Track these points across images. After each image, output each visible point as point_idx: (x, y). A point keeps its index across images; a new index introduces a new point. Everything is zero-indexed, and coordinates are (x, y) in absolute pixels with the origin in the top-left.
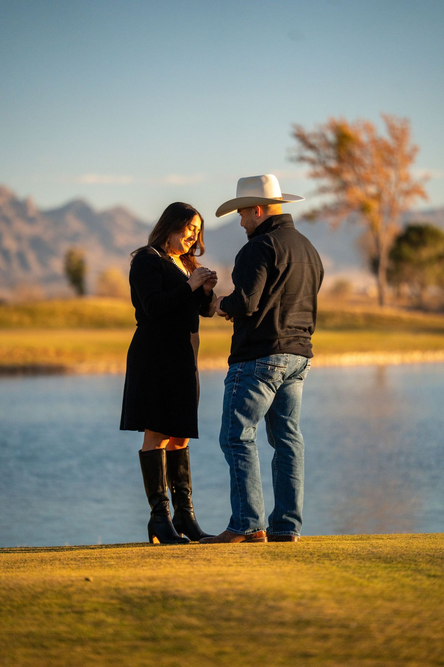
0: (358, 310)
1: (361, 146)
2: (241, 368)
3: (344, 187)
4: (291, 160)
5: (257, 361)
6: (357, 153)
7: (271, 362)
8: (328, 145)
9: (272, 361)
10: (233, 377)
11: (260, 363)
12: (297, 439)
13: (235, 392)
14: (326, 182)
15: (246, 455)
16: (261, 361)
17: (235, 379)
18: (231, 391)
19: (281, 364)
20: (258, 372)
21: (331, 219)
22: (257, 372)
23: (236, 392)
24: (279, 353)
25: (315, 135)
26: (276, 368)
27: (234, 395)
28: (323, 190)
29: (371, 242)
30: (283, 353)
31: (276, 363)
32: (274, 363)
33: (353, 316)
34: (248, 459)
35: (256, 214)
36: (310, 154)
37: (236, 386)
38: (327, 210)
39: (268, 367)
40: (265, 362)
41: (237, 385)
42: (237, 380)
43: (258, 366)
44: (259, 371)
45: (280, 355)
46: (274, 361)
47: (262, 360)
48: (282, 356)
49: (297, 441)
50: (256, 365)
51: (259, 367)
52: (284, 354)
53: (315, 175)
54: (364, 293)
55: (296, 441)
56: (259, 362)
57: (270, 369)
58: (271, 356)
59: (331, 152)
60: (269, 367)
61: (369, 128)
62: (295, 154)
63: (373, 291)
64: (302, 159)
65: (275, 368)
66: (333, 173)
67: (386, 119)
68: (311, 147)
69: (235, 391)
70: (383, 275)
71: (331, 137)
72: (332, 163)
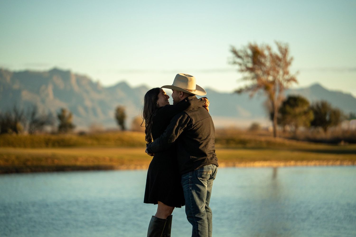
0: (263, 139)
1: (264, 56)
2: (190, 176)
3: (257, 77)
4: (229, 63)
5: (198, 171)
6: (263, 60)
8: (247, 56)
11: (200, 171)
13: (191, 189)
14: (247, 74)
15: (202, 223)
19: (210, 170)
21: (250, 93)
22: (199, 176)
25: (241, 51)
28: (245, 79)
29: (270, 104)
33: (261, 142)
34: (203, 225)
35: (180, 95)
36: (239, 60)
38: (248, 89)
39: (204, 173)
40: (202, 171)
41: (191, 185)
42: (190, 183)
45: (209, 165)
46: (207, 170)
49: (209, 212)
50: (198, 173)
53: (242, 71)
54: (267, 129)
58: (205, 167)
59: (250, 60)
61: (269, 49)
62: (231, 60)
63: (271, 128)
64: (235, 63)
65: (208, 173)
66: (251, 70)
67: (277, 43)
68: (239, 57)
70: (276, 121)
71: (250, 52)
72: (250, 65)
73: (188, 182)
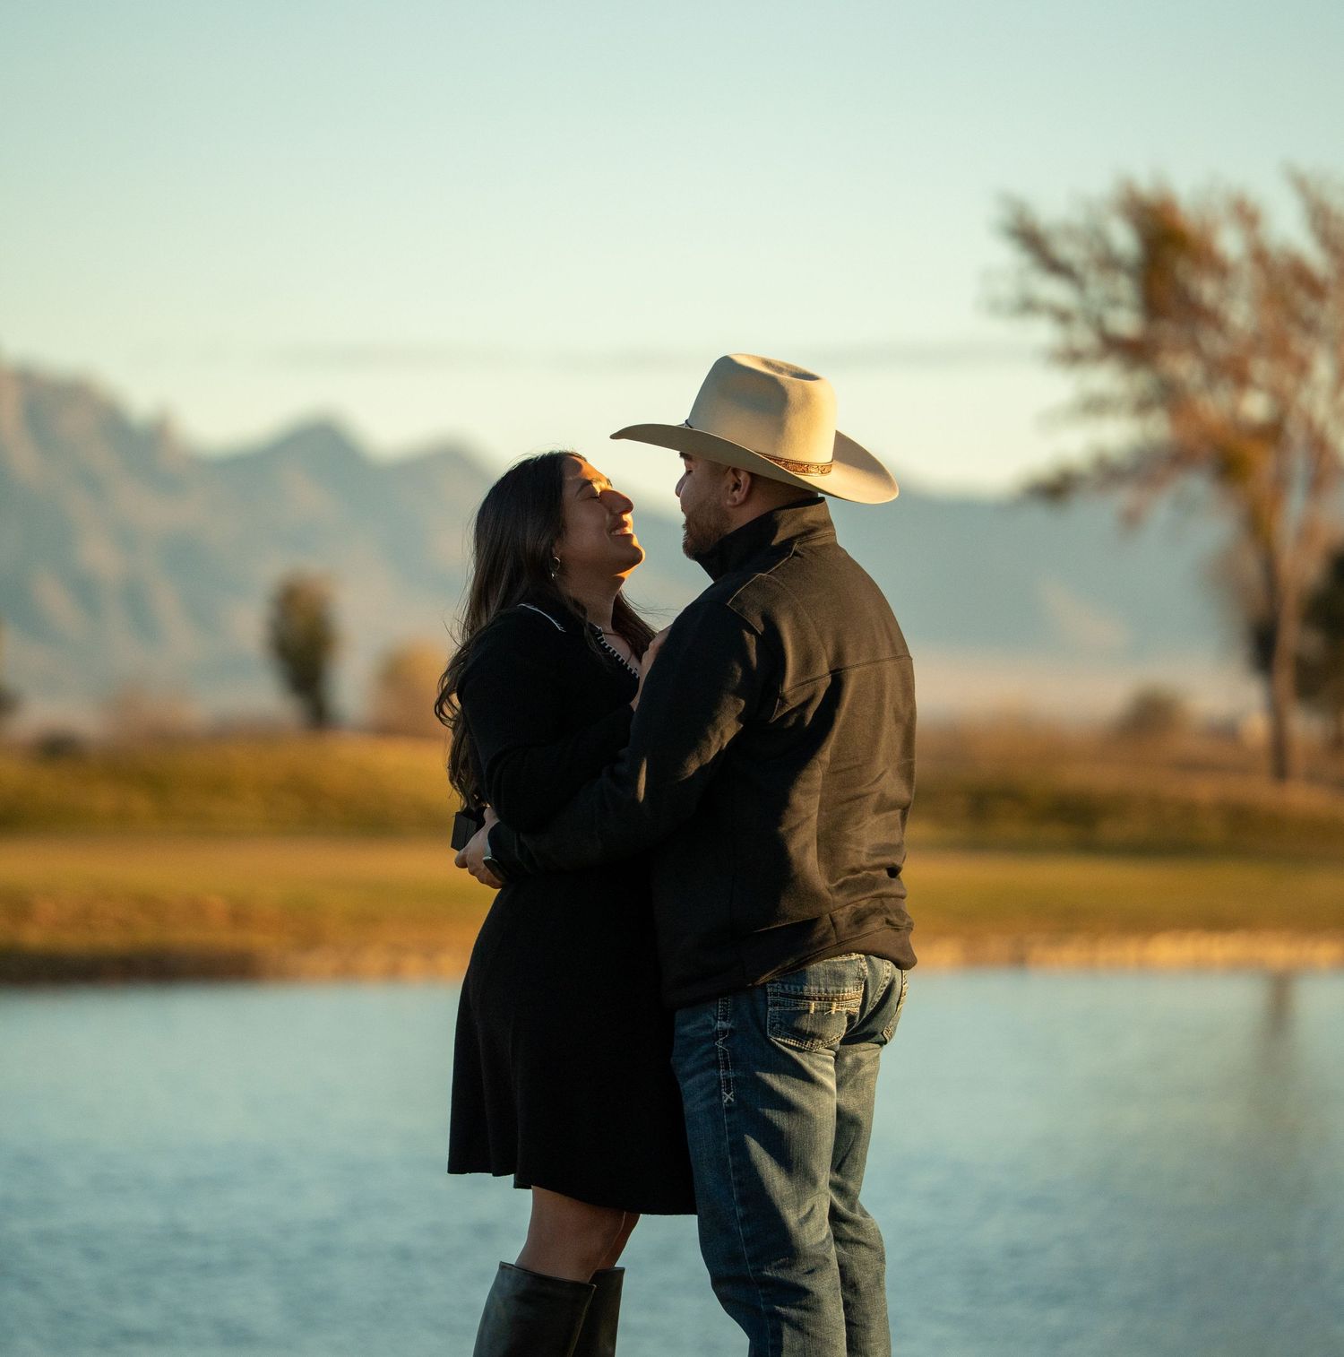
0: (1205, 790)
1: (1219, 268)
2: (725, 1020)
3: (1170, 397)
4: (995, 307)
5: (769, 990)
6: (1207, 290)
7: (817, 988)
8: (1109, 262)
9: (820, 986)
10: (707, 1053)
11: (781, 995)
12: (861, 1237)
13: (729, 1101)
14: (1106, 378)
15: (807, 1315)
16: (783, 987)
17: (718, 1061)
18: (716, 1099)
19: (846, 990)
20: (778, 1025)
21: (1124, 497)
22: (774, 1025)
23: (733, 1100)
24: (836, 956)
25: (1070, 232)
26: (835, 1004)
27: (729, 1110)
28: (1094, 406)
29: (1251, 567)
30: (848, 953)
31: (830, 989)
32: (826, 991)
33: (1189, 810)
34: (811, 1329)
35: (733, 490)
36: (1054, 291)
37: (728, 1081)
38: (1109, 473)
39: (809, 1005)
40: (796, 990)
41: (732, 1075)
42: (726, 1062)
43: (775, 1004)
44: (780, 1023)
45: (840, 959)
46: (826, 985)
47: (786, 986)
48: (846, 962)
49: (863, 1243)
50: (769, 1003)
51: (777, 1008)
52: (851, 955)
53: (1072, 357)
54: (1227, 732)
55: (859, 1243)
56: (775, 994)
57: (816, 1011)
58: (814, 967)
59: (1125, 287)
60: (813, 1006)
61: (1247, 216)
62: (1007, 289)
63: (1256, 726)
64: (1028, 306)
65: (831, 1005)
66: (1133, 352)
67: (1301, 185)
68: (1056, 267)
69: (728, 1096)
70: (1285, 677)
71: (1124, 239)
72: (1126, 322)
73: (713, 1057)
